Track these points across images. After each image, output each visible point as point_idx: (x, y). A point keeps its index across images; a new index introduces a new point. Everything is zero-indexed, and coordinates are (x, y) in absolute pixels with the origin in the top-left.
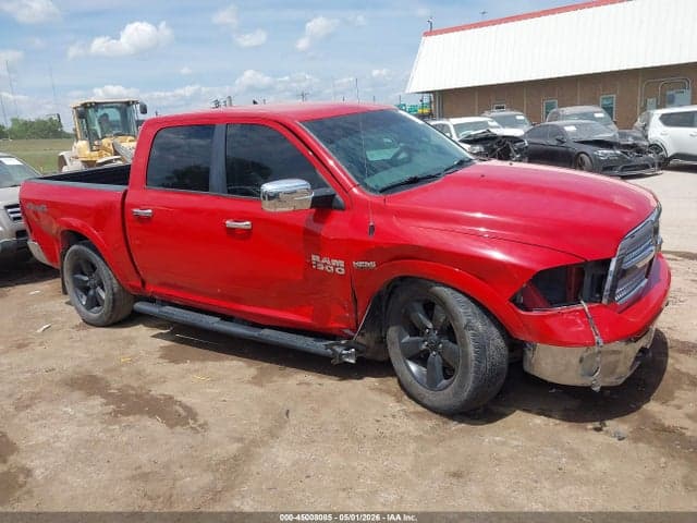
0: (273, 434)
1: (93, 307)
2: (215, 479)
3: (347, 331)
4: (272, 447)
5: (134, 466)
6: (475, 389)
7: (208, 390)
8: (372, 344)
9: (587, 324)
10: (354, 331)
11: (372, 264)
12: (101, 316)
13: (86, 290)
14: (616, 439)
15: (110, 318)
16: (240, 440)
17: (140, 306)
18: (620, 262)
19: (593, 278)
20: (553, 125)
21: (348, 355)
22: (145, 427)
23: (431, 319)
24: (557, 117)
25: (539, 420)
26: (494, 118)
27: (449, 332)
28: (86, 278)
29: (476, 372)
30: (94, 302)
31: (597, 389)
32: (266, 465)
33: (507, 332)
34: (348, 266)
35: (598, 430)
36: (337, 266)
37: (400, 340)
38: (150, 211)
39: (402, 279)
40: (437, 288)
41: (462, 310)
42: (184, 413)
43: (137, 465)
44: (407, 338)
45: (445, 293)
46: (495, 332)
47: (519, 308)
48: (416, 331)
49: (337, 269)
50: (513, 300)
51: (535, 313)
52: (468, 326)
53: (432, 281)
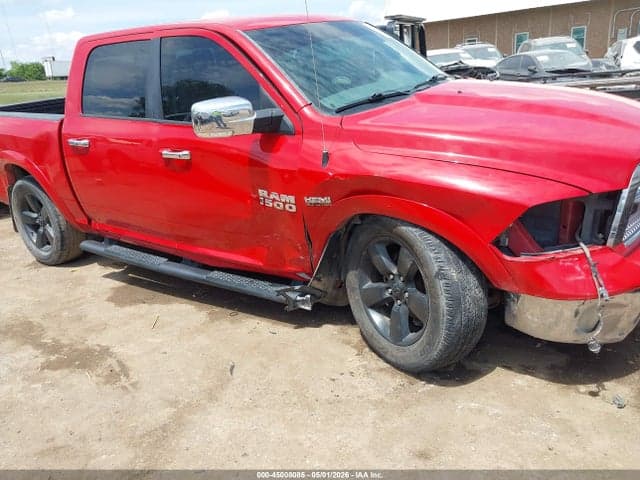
0: (212, 396)
1: (44, 245)
2: (136, 458)
3: (303, 275)
4: (209, 414)
5: (46, 438)
6: (447, 348)
7: (150, 340)
8: (330, 290)
9: (588, 272)
10: (310, 275)
11: (326, 200)
12: (51, 255)
13: (36, 227)
14: (615, 407)
15: (60, 257)
16: (174, 403)
17: (88, 245)
18: (633, 193)
19: (595, 214)
20: (524, 56)
21: (303, 302)
22: (71, 386)
23: (396, 262)
24: (529, 47)
25: (522, 381)
26: (467, 51)
27: (416, 279)
28: (35, 215)
29: (448, 329)
30: (44, 241)
31: (596, 350)
32: (198, 437)
33: (488, 281)
34: (299, 202)
35: (594, 394)
36: (286, 202)
37: (360, 286)
38: (86, 141)
39: (363, 217)
40: (404, 228)
41: (433, 253)
42: (117, 369)
43: (50, 437)
44: (369, 284)
45: (412, 233)
46: (472, 280)
47: (502, 252)
48: (379, 276)
49: (287, 206)
50: (497, 243)
51: (523, 259)
52: (440, 275)
53: (397, 219)
